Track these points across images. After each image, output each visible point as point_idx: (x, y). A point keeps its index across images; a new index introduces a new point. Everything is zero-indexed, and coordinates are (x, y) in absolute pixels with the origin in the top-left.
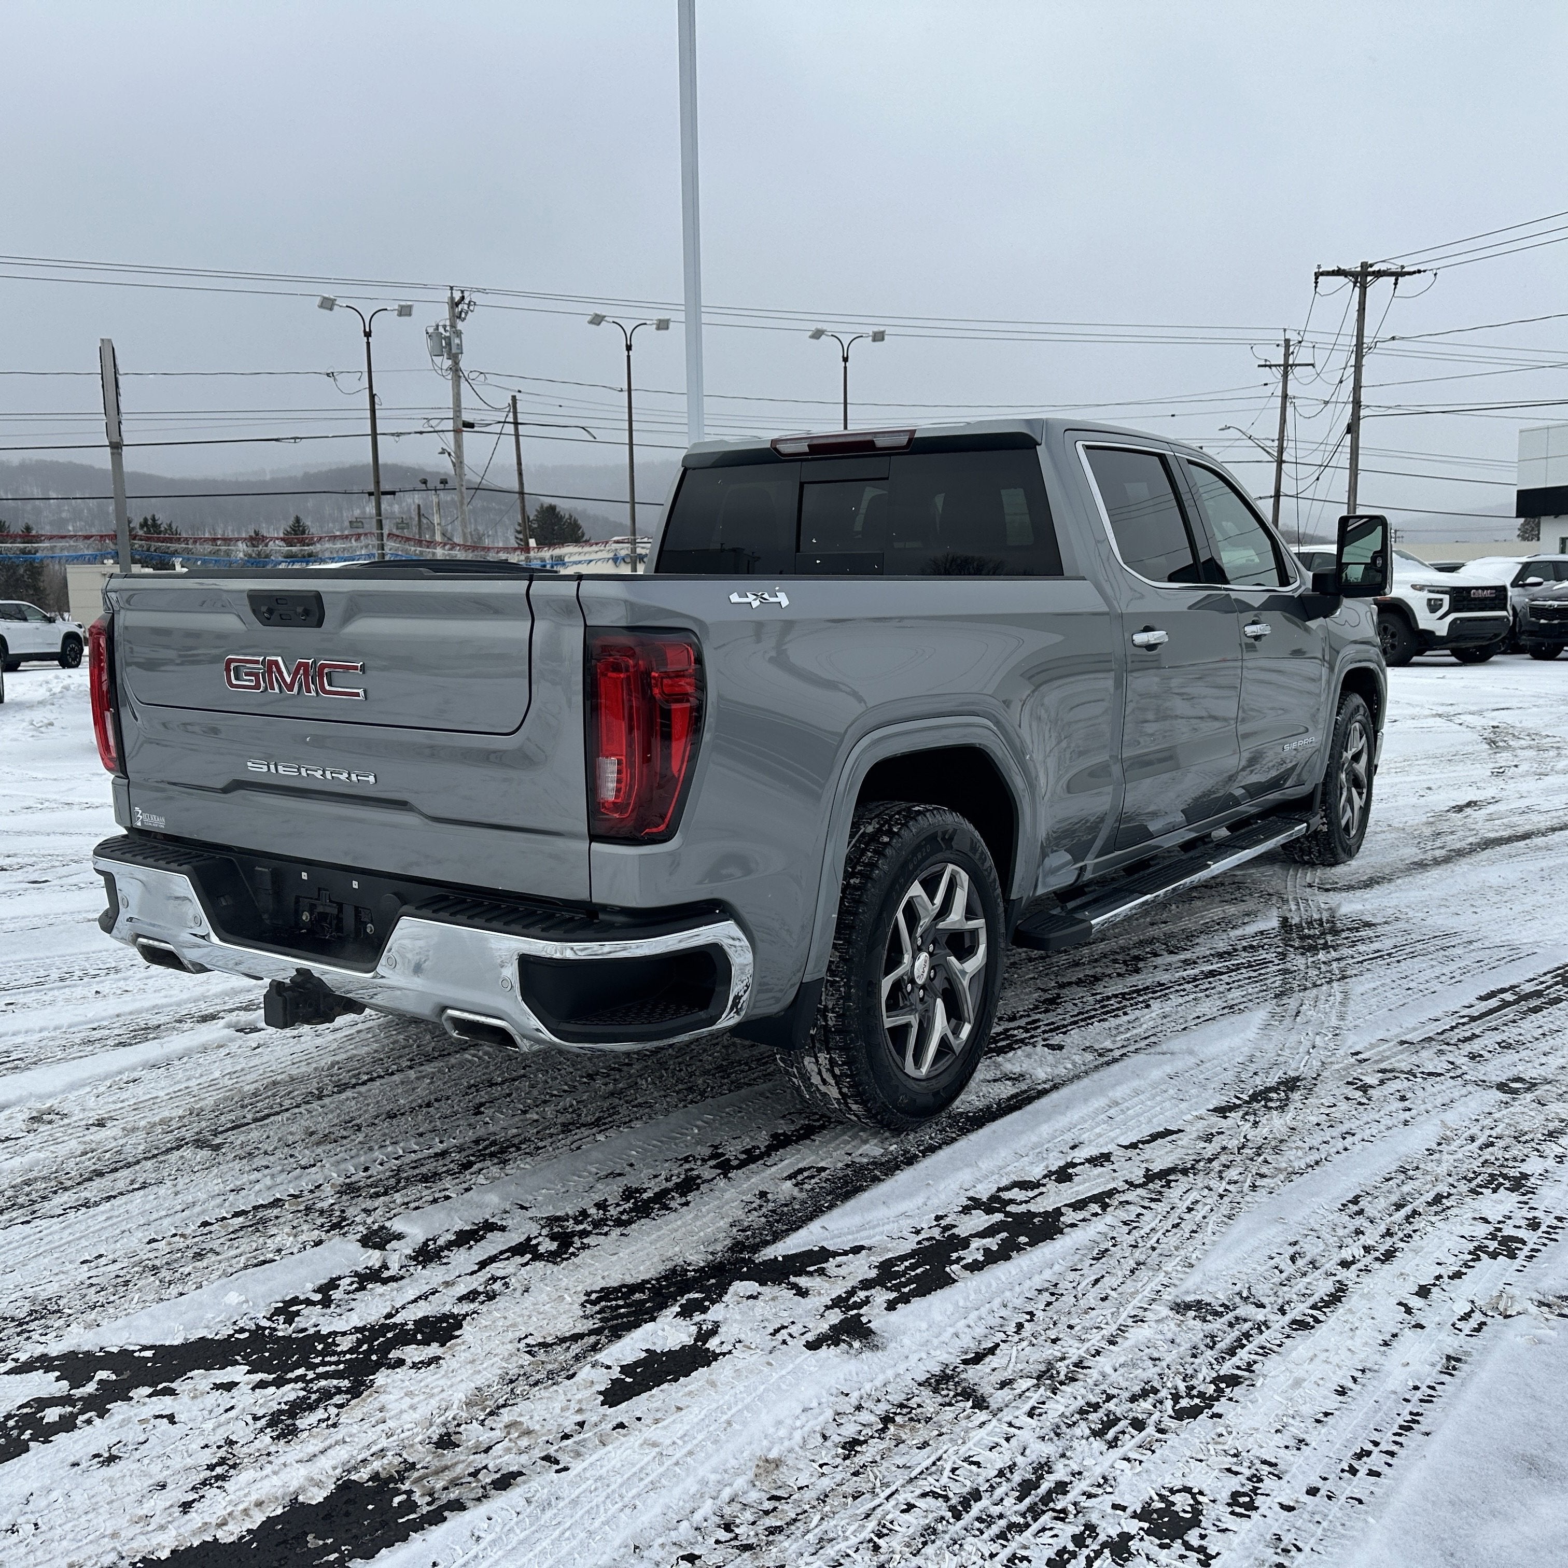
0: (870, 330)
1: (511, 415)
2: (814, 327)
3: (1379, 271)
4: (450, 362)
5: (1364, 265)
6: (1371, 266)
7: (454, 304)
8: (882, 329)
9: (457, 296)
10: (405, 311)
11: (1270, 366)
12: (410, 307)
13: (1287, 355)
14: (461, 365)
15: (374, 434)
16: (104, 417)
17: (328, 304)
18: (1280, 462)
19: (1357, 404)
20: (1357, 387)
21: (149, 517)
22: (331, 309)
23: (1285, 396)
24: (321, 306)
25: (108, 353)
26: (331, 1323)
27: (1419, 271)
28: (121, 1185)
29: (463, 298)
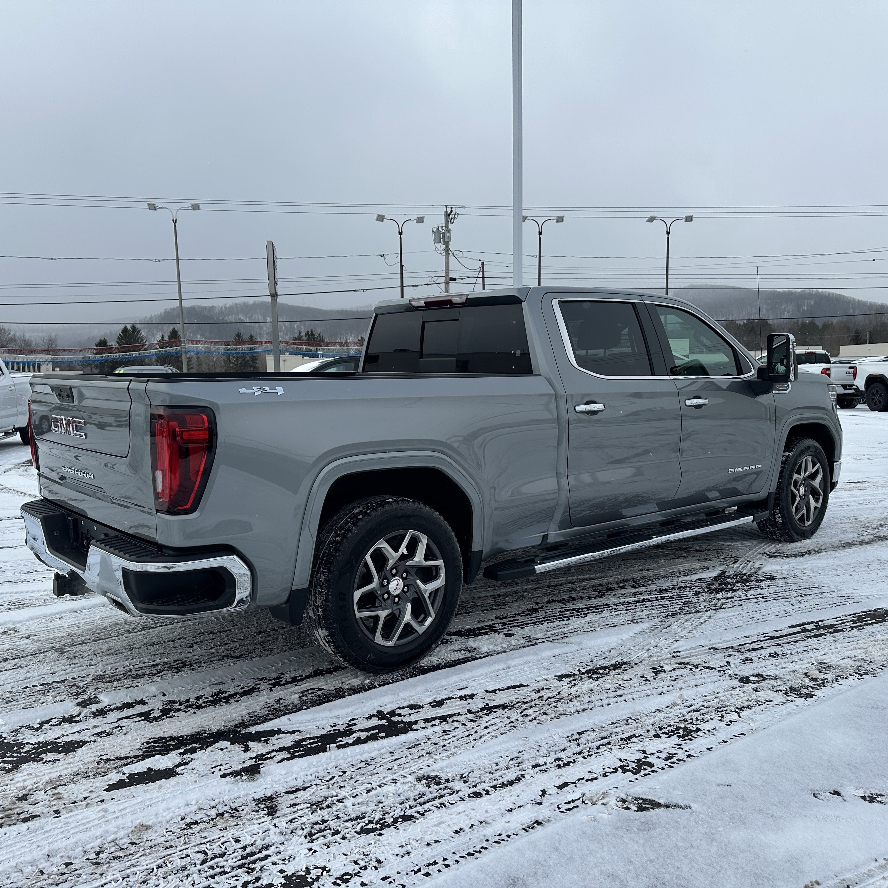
0: (684, 215)
1: (481, 273)
2: (649, 215)
4: (444, 246)
7: (447, 215)
8: (691, 214)
9: (449, 210)
10: (420, 220)
12: (423, 218)
14: (450, 247)
15: (402, 287)
16: (268, 281)
17: (381, 218)
21: (310, 331)
22: (382, 221)
24: (377, 220)
25: (271, 248)
26: (31, 738)
28: (8, 666)
29: (452, 211)
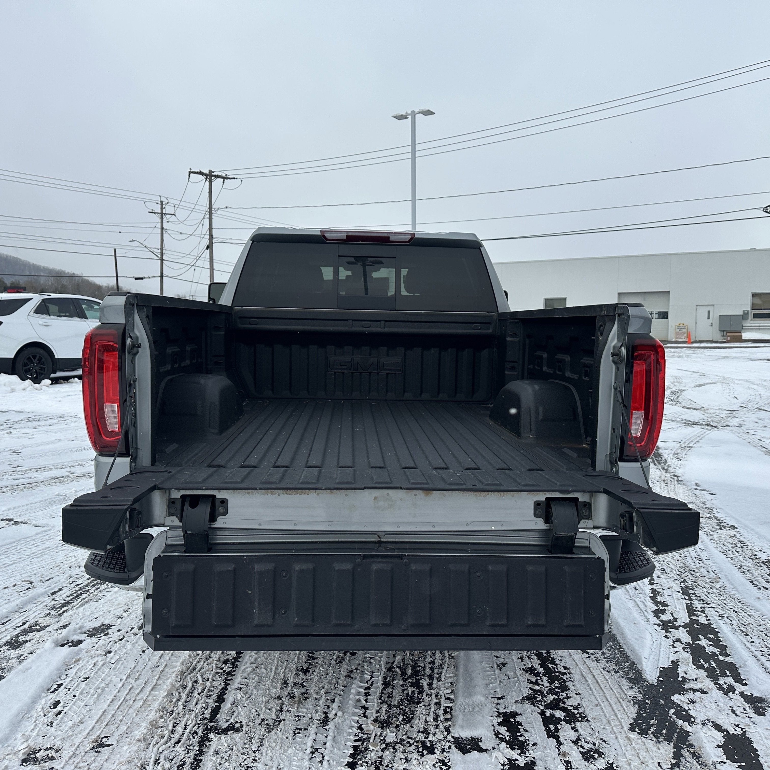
3: (218, 175)
5: (211, 172)
6: (213, 172)
11: (155, 213)
13: (162, 209)
18: (162, 260)
19: (211, 236)
20: (211, 229)
23: (162, 228)
27: (234, 178)
